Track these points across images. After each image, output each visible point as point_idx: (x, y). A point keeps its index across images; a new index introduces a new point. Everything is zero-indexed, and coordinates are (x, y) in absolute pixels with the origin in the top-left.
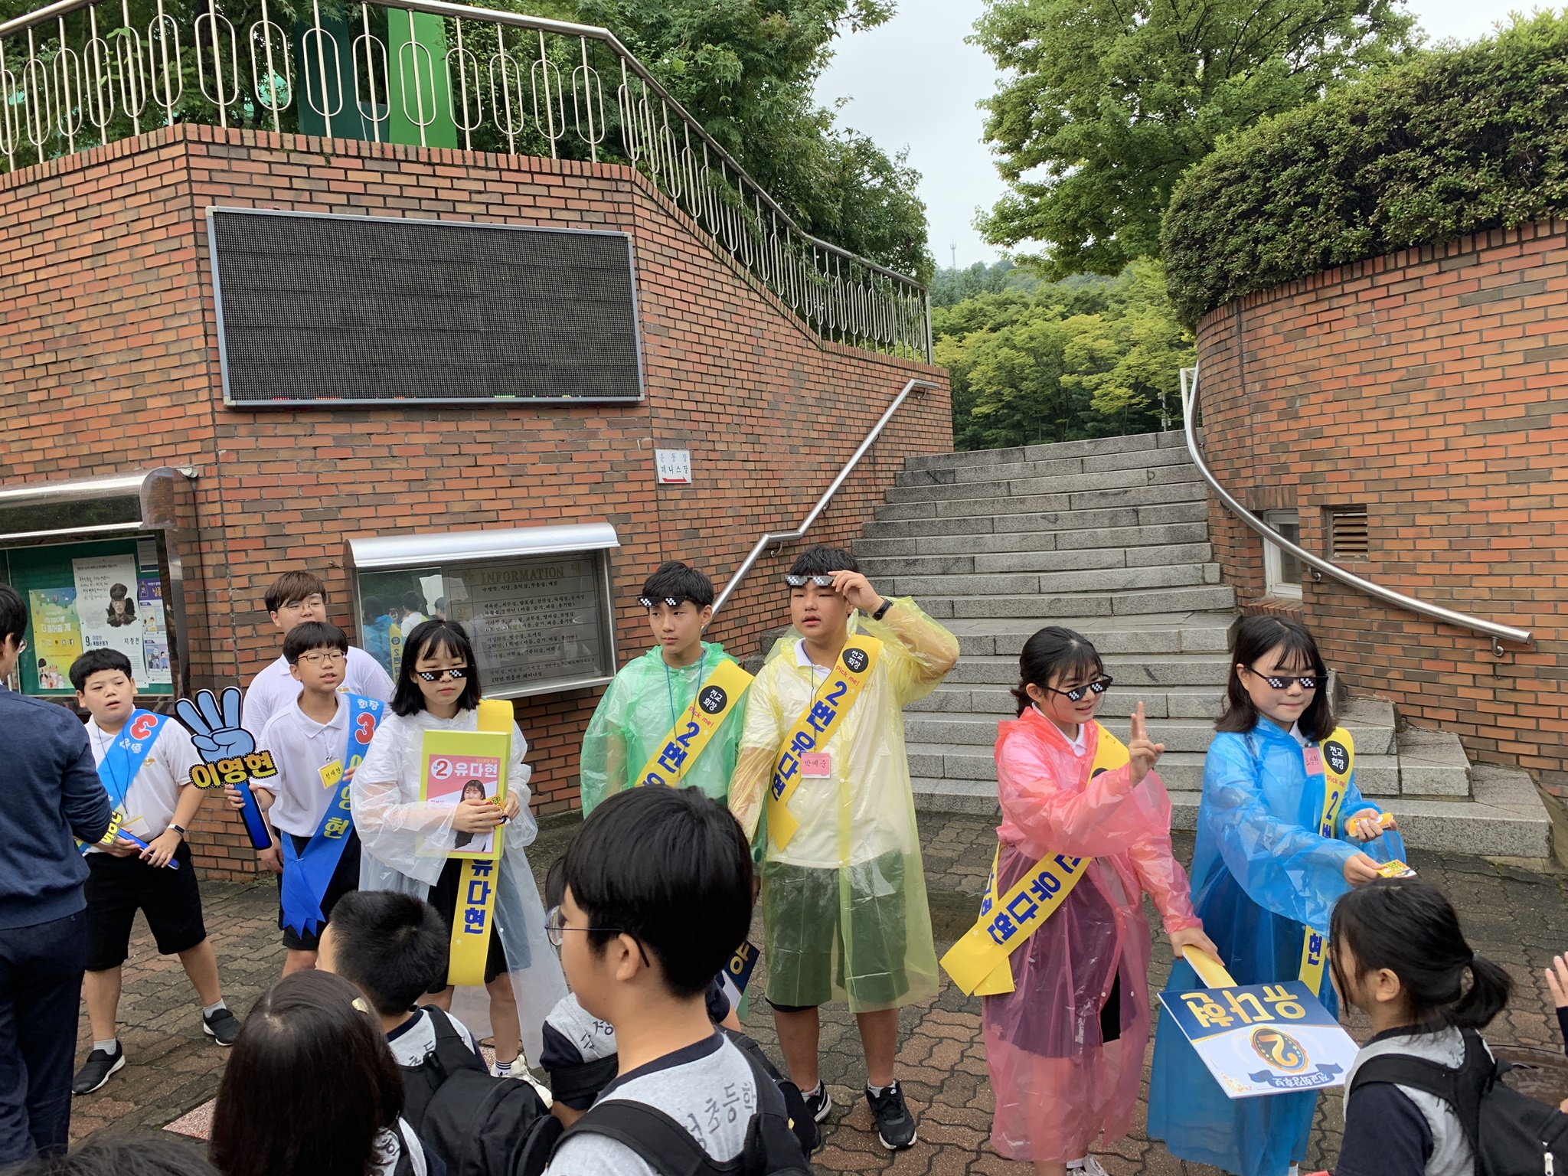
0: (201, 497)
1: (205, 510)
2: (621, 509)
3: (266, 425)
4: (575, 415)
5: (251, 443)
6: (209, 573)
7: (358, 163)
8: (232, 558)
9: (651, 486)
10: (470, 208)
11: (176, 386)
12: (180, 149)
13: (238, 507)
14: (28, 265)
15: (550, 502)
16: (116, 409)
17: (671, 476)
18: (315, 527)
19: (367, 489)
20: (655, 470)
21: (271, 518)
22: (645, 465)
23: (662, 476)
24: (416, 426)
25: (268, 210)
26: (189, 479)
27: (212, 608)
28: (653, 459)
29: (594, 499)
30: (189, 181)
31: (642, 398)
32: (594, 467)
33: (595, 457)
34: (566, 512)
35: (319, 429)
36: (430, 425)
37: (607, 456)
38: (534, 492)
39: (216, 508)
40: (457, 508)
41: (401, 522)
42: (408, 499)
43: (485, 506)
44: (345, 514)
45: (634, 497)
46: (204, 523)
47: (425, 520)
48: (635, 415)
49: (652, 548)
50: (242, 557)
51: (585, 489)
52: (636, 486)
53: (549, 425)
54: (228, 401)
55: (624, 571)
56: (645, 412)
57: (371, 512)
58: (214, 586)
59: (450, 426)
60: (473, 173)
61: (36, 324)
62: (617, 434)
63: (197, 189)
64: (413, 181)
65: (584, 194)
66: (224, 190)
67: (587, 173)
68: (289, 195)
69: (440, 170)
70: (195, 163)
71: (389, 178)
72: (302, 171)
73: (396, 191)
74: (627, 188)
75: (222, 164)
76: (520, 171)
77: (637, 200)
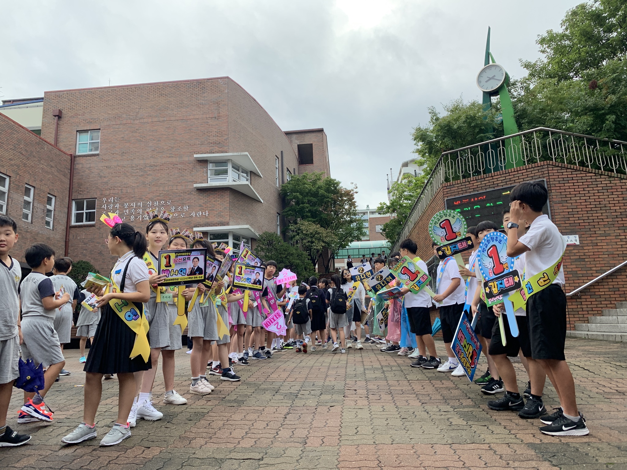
7: (476, 181)
25: (458, 196)
30: (443, 194)
63: (445, 196)
64: (488, 182)
65: (533, 172)
66: (450, 195)
67: (533, 166)
68: (462, 192)
69: (494, 177)
70: (444, 191)
71: (483, 183)
72: (464, 186)
73: (484, 185)
74: (546, 166)
75: (449, 190)
76: (514, 172)
77: (549, 169)
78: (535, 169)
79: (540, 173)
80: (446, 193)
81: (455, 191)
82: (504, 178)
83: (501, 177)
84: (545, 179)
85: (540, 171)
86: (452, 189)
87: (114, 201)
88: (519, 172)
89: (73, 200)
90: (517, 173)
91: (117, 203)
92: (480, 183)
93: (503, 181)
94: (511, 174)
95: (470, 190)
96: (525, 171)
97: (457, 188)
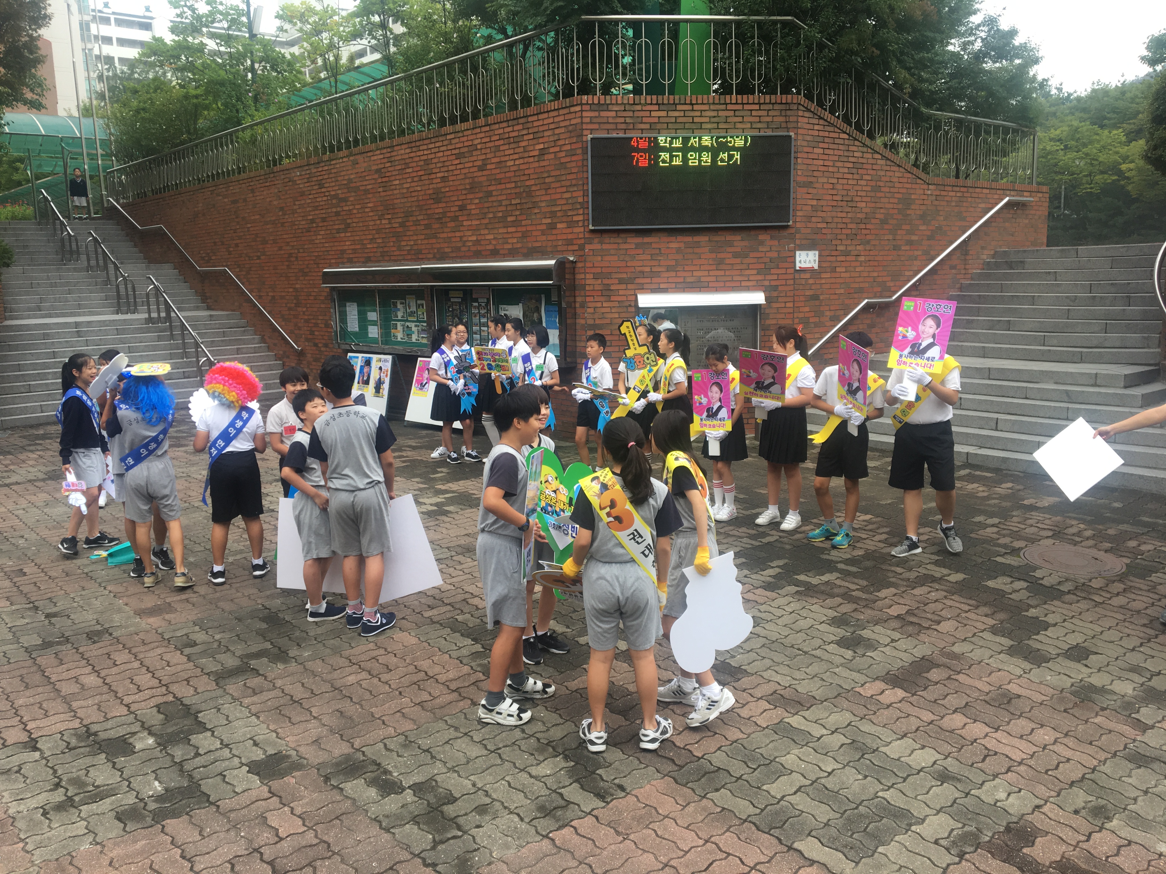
0: (577, 271)
1: (578, 276)
2: (774, 283)
3: (607, 238)
4: (753, 233)
5: (597, 246)
6: (577, 305)
8: (588, 299)
9: (792, 271)
11: (570, 219)
12: (578, 108)
13: (592, 276)
14: (511, 157)
15: (735, 278)
16: (544, 227)
17: (803, 265)
18: (623, 286)
19: (647, 269)
20: (795, 262)
21: (606, 281)
22: (789, 260)
23: (798, 266)
24: (673, 239)
26: (572, 262)
27: (578, 321)
28: (795, 257)
29: (759, 277)
30: (582, 123)
32: (760, 260)
33: (763, 255)
34: (743, 284)
35: (629, 240)
36: (680, 238)
37: (768, 254)
39: (582, 276)
40: (689, 280)
41: (662, 286)
42: (666, 275)
44: (638, 281)
45: (781, 277)
46: (577, 283)
47: (673, 285)
48: (785, 233)
49: (788, 305)
50: (591, 299)
51: (755, 272)
52: (784, 271)
53: (738, 238)
54: (591, 227)
55: (771, 316)
58: (579, 311)
61: (513, 185)
62: (776, 242)
63: (584, 126)
64: (682, 114)
65: (770, 113)
66: (596, 126)
67: (773, 101)
68: (623, 126)
69: (696, 107)
70: (585, 114)
72: (630, 114)
73: (673, 120)
74: (795, 107)
75: (596, 114)
76: (736, 103)
77: (800, 113)
78: (776, 107)
79: (782, 119)
80: (588, 120)
81: (610, 120)
82: (714, 114)
83: (710, 110)
84: (792, 134)
85: (783, 113)
86: (603, 114)
88: (746, 107)
90: (740, 107)
92: (664, 114)
93: (713, 120)
94: (730, 107)
95: (643, 126)
96: (757, 107)
97: (613, 114)
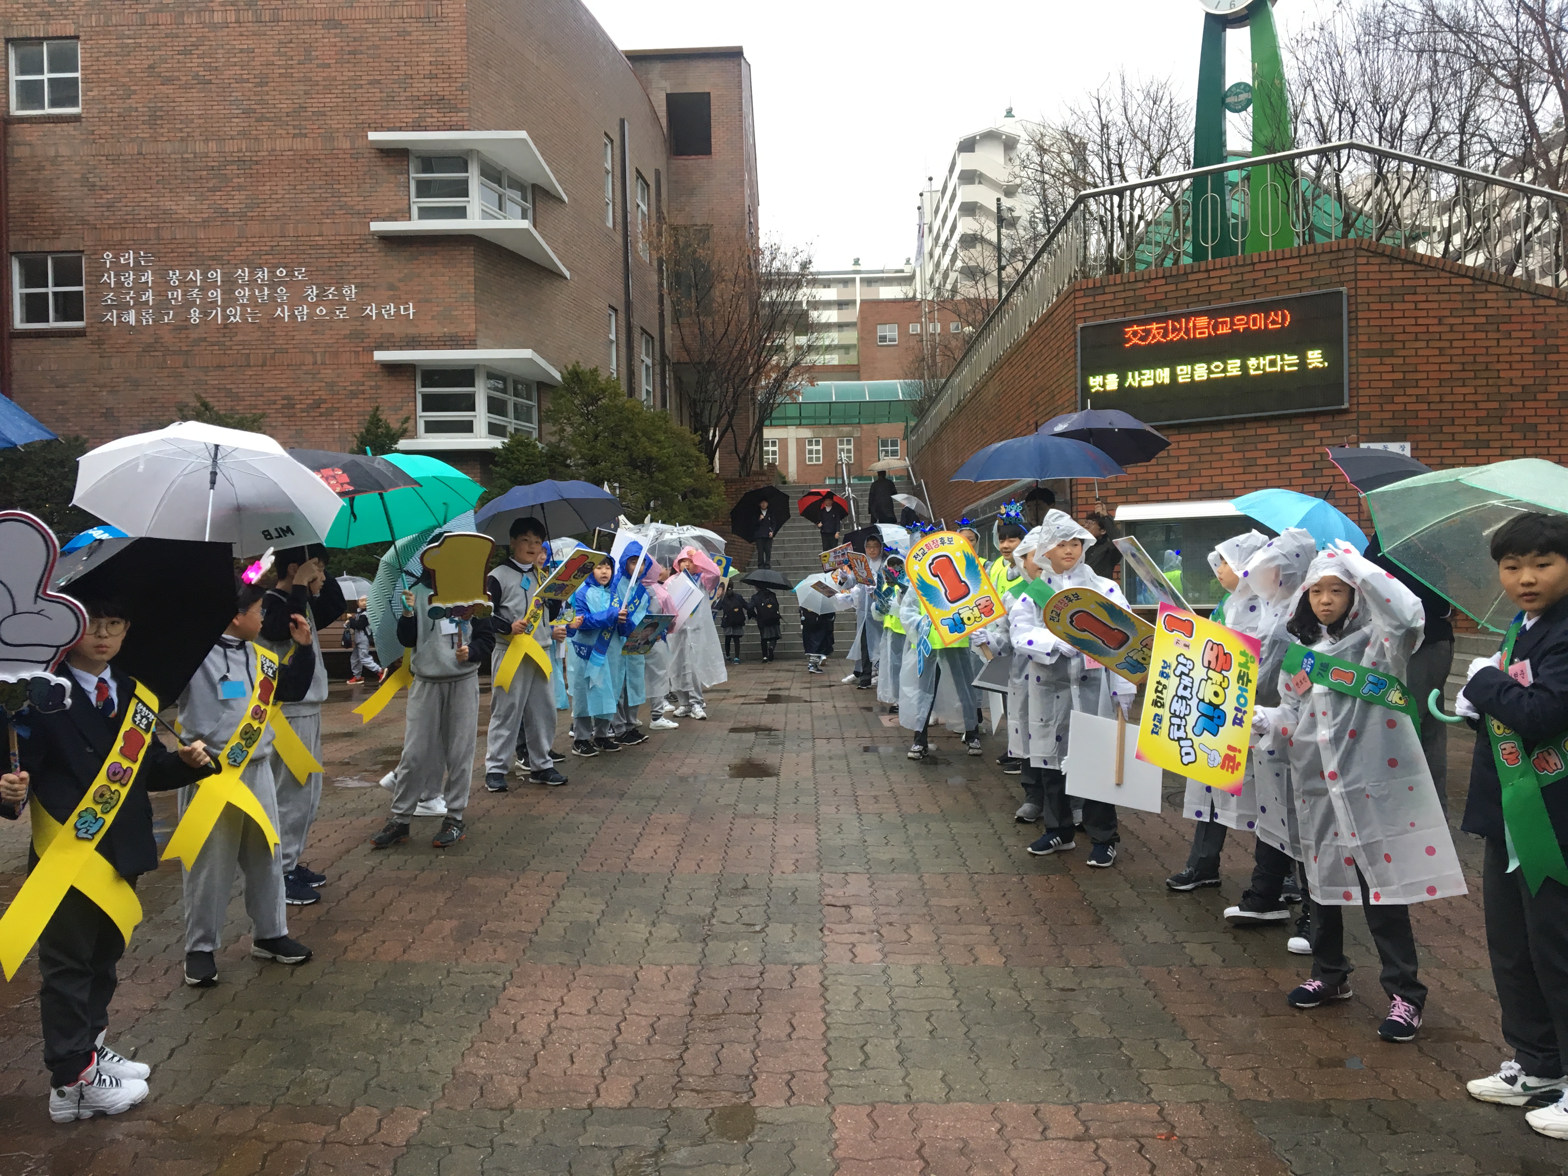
7: (1163, 281)
10: (1232, 294)
25: (1111, 320)
31: (1346, 406)
38: (1260, 477)
43: (1225, 486)
56: (1354, 416)
57: (1154, 490)
59: (1207, 436)
60: (1235, 270)
71: (1180, 286)
87: (137, 262)
89: (12, 254)
91: (144, 270)
